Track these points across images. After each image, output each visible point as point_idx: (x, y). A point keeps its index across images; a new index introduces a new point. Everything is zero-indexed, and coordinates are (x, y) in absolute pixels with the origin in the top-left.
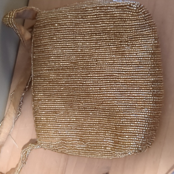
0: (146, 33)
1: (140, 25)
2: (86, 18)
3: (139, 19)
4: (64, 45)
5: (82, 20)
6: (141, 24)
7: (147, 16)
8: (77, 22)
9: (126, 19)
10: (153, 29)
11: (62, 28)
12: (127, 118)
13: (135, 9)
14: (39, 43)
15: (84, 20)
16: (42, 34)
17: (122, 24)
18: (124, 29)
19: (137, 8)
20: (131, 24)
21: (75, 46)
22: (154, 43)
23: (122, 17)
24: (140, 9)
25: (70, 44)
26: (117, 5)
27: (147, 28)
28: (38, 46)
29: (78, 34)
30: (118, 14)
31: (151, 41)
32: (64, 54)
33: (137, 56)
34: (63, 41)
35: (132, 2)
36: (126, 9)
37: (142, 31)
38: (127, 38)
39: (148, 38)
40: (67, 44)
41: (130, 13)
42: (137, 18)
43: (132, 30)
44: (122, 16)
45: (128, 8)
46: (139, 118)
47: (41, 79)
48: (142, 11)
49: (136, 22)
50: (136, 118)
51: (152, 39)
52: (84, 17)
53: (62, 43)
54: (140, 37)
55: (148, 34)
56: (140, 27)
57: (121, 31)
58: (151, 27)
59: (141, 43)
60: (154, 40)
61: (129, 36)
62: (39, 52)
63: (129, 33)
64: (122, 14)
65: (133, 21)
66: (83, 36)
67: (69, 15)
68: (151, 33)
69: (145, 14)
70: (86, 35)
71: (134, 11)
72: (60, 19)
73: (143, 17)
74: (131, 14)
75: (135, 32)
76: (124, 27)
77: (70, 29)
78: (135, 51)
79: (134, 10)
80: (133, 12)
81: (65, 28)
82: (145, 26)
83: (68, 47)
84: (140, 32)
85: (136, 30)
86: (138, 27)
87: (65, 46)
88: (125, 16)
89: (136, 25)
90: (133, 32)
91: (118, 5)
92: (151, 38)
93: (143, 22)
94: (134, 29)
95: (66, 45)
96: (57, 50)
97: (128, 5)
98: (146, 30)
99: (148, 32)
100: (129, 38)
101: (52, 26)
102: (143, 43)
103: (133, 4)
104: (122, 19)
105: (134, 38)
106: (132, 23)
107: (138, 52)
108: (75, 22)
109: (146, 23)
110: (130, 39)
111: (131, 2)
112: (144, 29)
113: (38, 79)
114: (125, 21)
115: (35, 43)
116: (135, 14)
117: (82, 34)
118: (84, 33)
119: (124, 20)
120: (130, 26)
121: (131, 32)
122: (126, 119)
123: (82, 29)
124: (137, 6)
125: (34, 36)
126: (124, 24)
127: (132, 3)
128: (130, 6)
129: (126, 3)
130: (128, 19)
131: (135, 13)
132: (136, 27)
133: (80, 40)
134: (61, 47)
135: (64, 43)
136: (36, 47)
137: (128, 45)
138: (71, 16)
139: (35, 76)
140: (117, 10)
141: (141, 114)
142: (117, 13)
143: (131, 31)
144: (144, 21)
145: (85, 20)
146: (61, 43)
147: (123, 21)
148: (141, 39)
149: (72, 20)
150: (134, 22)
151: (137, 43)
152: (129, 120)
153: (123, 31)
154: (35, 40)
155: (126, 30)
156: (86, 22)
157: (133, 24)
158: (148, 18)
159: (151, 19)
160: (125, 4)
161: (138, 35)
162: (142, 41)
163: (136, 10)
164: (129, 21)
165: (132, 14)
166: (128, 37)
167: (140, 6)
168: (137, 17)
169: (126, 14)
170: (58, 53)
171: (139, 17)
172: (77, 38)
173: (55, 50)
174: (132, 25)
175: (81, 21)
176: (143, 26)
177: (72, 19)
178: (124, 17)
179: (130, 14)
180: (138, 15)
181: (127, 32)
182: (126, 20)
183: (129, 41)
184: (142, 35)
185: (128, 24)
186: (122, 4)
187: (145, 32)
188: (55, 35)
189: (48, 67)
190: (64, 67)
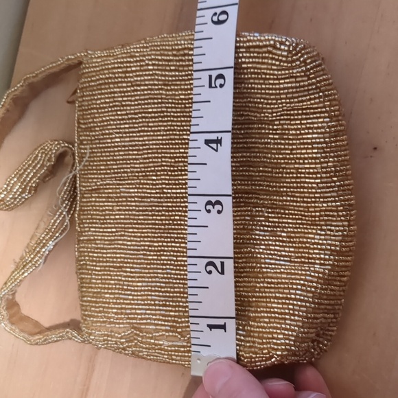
0: (311, 104)
1: (296, 87)
2: (185, 71)
3: (294, 75)
4: (143, 126)
5: (177, 73)
6: (300, 87)
7: (312, 68)
8: (167, 78)
9: (266, 74)
10: (326, 96)
11: (137, 90)
12: (269, 280)
13: (285, 54)
14: (90, 123)
15: (180, 74)
16: (96, 104)
17: (259, 86)
18: (264, 96)
19: (289, 51)
20: (277, 86)
21: (166, 128)
22: (329, 127)
23: (259, 71)
24: (296, 54)
25: (156, 124)
26: (248, 44)
27: (313, 94)
28: (88, 128)
29: (172, 103)
30: (249, 63)
31: (322, 122)
32: (145, 145)
33: (292, 156)
34: (140, 118)
35: (280, 39)
36: (265, 53)
37: (302, 101)
38: (270, 115)
39: (315, 116)
40: (150, 124)
41: (274, 62)
42: (289, 73)
43: (281, 99)
44: (258, 69)
45: (270, 52)
46: (294, 281)
47: (99, 197)
48: (300, 57)
49: (288, 83)
50: (287, 281)
51: (325, 117)
52: (181, 69)
53: (140, 123)
54: (298, 114)
55: (316, 106)
56: (297, 92)
57: (259, 100)
58: (321, 92)
59: (299, 127)
60: (328, 120)
61: (274, 110)
62: (91, 140)
63: (275, 104)
64: (258, 63)
65: (282, 79)
66: (181, 108)
67: (150, 63)
68: (321, 105)
69: (306, 64)
70: (187, 105)
71: (284, 59)
72: (132, 72)
73: (302, 71)
74: (277, 65)
75: (287, 103)
76: (263, 91)
77: (153, 92)
78: (289, 144)
79: (283, 56)
80: (281, 61)
81: (143, 90)
82: (308, 90)
83: (152, 131)
84: (299, 102)
85: (290, 98)
86: (293, 93)
87: (146, 129)
88: (264, 69)
89: (288, 88)
90: (282, 103)
91: (251, 44)
92: (322, 115)
93: (303, 81)
94: (284, 96)
95: (148, 126)
96: (130, 137)
97: (270, 46)
98: (310, 99)
99: (315, 103)
100: (275, 114)
101: (115, 88)
102: (303, 126)
103: (282, 43)
104: (258, 74)
105: (287, 115)
106: (279, 84)
107: (294, 147)
108: (163, 78)
109: (309, 85)
110: (277, 116)
111: (277, 39)
112: (305, 96)
113: (92, 197)
114: (266, 79)
115: (82, 121)
116: (285, 64)
117: (178, 104)
118: (184, 101)
119: (263, 76)
120: (276, 89)
121: (280, 104)
122: (268, 283)
123: (177, 93)
124: (289, 48)
125: (79, 106)
126: (263, 86)
127: (278, 41)
128: (274, 47)
129: (266, 40)
130: (270, 74)
131: (284, 62)
132: (288, 93)
133: (176, 115)
134: (137, 130)
135: (143, 122)
136: (86, 130)
137: (273, 130)
138: (153, 65)
139: (87, 190)
140: (248, 55)
141: (298, 274)
142: (247, 60)
143: (279, 101)
144: (306, 78)
145: (183, 73)
146: (138, 121)
147: (262, 79)
148: (300, 117)
149: (156, 74)
150: (285, 83)
151: (292, 127)
152: (272, 285)
153: (262, 100)
154: (80, 115)
155: (268, 99)
156: (186, 78)
157: (282, 86)
158: (314, 73)
159: (321, 73)
160: (264, 43)
161: (294, 110)
162: (302, 122)
163: (287, 57)
164: (274, 79)
165: (279, 65)
166: (272, 113)
167: (295, 48)
168: (291, 71)
169: (267, 64)
170: (134, 143)
171: (295, 71)
172: (170, 112)
173: (127, 137)
174: (280, 89)
175: (175, 76)
176: (305, 91)
177: (157, 72)
178: (262, 71)
179: (275, 65)
180: (292, 68)
181: (270, 101)
182: (268, 77)
183: (277, 120)
184: (303, 109)
185: (271, 86)
186: (257, 43)
187: (309, 103)
188: (123, 106)
189: (114, 173)
190: (148, 171)
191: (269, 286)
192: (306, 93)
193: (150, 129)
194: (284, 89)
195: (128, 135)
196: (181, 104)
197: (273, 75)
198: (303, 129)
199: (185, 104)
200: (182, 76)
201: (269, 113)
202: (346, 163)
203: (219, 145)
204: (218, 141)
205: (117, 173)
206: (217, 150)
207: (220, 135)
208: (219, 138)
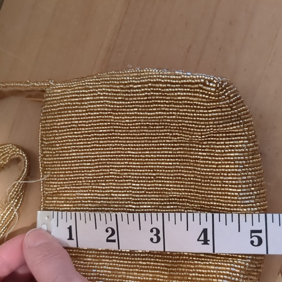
0: (233, 129)
1: (222, 116)
2: (130, 101)
3: (220, 106)
4: (95, 143)
5: (124, 103)
6: (225, 115)
7: (234, 102)
8: (115, 106)
9: (197, 105)
10: (245, 123)
11: (90, 116)
12: (200, 271)
13: (214, 89)
14: (52, 140)
15: (126, 103)
16: (57, 126)
17: (191, 114)
18: (195, 122)
19: (216, 88)
20: (207, 115)
21: (113, 145)
22: (248, 148)
23: (192, 102)
24: (222, 90)
25: (105, 142)
26: (182, 81)
27: (235, 121)
28: (50, 144)
29: (118, 126)
30: (184, 96)
31: (242, 144)
32: (97, 158)
33: (217, 170)
34: (93, 137)
35: (209, 78)
36: (197, 88)
37: (226, 127)
38: (200, 137)
39: (236, 138)
40: (100, 142)
41: (204, 96)
42: (216, 105)
43: (209, 125)
44: (191, 101)
45: (201, 88)
46: (221, 272)
47: (58, 200)
48: (225, 92)
49: (215, 112)
50: (215, 272)
51: (244, 140)
52: (127, 99)
53: (92, 140)
54: (222, 137)
55: (237, 130)
56: (222, 120)
57: (191, 125)
58: (241, 119)
59: (224, 147)
60: (247, 141)
61: (203, 133)
62: (53, 154)
63: (204, 129)
64: (191, 96)
65: (210, 109)
66: (126, 129)
67: (102, 94)
68: (241, 130)
69: (230, 98)
70: (131, 128)
71: (212, 94)
72: (87, 101)
73: (227, 103)
74: (206, 99)
75: (214, 128)
76: (195, 118)
77: (103, 117)
78: (215, 160)
79: (211, 92)
80: (210, 95)
81: (95, 115)
82: (231, 118)
83: (102, 147)
84: (223, 127)
85: (216, 125)
86: (219, 120)
87: (97, 145)
88: (196, 101)
89: (215, 117)
90: (210, 128)
91: (185, 81)
92: (242, 138)
93: (227, 111)
94: (212, 123)
95: (99, 144)
96: (84, 152)
97: (201, 83)
98: (233, 125)
99: (237, 129)
100: (203, 137)
101: (72, 113)
102: (227, 147)
103: (210, 81)
104: (191, 105)
105: (213, 137)
106: (208, 113)
107: (220, 163)
108: (112, 106)
109: (232, 114)
110: (205, 138)
111: (206, 78)
112: (229, 123)
113: (53, 200)
114: (197, 109)
115: (45, 139)
116: (213, 98)
117: (124, 126)
118: (129, 124)
119: (195, 107)
120: (205, 117)
121: (208, 128)
122: (199, 273)
123: (123, 118)
124: (217, 85)
125: (42, 127)
126: (195, 114)
127: (207, 80)
128: (204, 84)
129: (197, 79)
130: (200, 105)
131: (212, 96)
132: (215, 120)
133: (121, 134)
134: (90, 146)
135: (95, 140)
136: (48, 146)
137: (202, 148)
138: (104, 96)
139: (48, 194)
140: (182, 90)
141: (224, 266)
142: (182, 94)
143: (208, 127)
144: (230, 109)
145: (129, 103)
146: (90, 139)
147: (193, 108)
148: (224, 139)
149: (106, 103)
150: (212, 112)
151: (218, 147)
152: (203, 275)
153: (194, 125)
154: (43, 134)
155: (198, 125)
156: (131, 106)
157: (210, 115)
158: (235, 105)
159: (241, 105)
160: (196, 81)
161: (219, 133)
162: (226, 143)
163: (215, 92)
164: (204, 109)
165: (209, 98)
166: (202, 135)
167: (221, 86)
168: (218, 103)
169: (199, 97)
170: (87, 157)
171: (221, 103)
172: (117, 133)
173: (81, 152)
174: (208, 117)
175: (122, 105)
176: (228, 118)
177: (107, 101)
178: (194, 102)
179: (205, 98)
180: (219, 101)
181: (200, 126)
182: (198, 107)
183: (205, 141)
184: (226, 133)
185: (201, 115)
186: (190, 81)
187: (231, 128)
188: (79, 127)
189: (71, 180)
190: (98, 179)
191: (200, 275)
192: (229, 120)
193: (100, 145)
194: (212, 117)
195: (83, 150)
196: (126, 126)
197: (203, 106)
198: (227, 149)
199: (129, 126)
200: (127, 105)
201: (199, 136)
202: (261, 175)
203: (203, 242)
204: (206, 242)
205: (74, 180)
206: (198, 240)
207: (211, 243)
208: (208, 242)
